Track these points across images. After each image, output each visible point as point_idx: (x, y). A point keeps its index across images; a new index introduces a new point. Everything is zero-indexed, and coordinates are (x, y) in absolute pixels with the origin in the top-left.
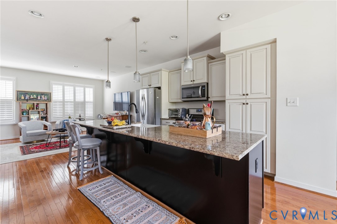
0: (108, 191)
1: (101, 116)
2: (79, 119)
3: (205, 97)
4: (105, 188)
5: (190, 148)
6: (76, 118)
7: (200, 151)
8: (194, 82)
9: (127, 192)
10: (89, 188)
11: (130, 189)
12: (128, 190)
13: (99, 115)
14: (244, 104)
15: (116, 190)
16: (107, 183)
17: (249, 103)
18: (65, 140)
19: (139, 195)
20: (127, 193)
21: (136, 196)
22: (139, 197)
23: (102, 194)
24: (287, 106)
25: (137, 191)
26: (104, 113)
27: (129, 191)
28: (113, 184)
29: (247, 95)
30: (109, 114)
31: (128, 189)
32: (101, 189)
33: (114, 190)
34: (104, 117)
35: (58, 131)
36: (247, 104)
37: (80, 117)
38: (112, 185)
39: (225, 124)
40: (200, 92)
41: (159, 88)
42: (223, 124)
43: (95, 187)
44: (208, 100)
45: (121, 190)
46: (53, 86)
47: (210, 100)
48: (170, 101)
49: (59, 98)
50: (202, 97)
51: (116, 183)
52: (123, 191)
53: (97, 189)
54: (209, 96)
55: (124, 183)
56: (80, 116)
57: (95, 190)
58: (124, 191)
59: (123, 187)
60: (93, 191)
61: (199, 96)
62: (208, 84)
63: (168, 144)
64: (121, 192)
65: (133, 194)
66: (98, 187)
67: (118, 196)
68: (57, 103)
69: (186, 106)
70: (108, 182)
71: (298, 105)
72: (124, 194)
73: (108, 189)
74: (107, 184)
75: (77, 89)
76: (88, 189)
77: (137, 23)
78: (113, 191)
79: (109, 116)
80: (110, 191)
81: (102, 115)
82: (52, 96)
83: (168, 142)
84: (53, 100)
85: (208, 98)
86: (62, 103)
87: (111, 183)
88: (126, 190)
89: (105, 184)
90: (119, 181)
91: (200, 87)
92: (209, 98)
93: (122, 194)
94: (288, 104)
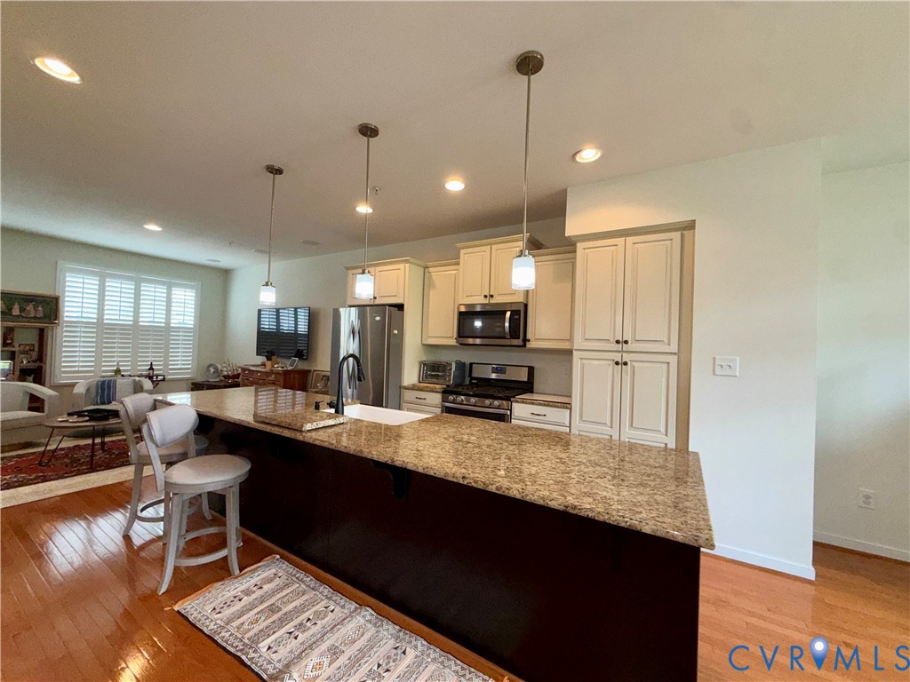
0: (273, 609)
1: (216, 369)
2: (146, 377)
3: (519, 338)
4: (262, 600)
5: (566, 507)
6: (139, 373)
7: (596, 518)
8: (493, 301)
9: (332, 608)
10: (212, 606)
11: (338, 597)
12: (335, 601)
13: (210, 365)
14: (617, 363)
15: (297, 603)
16: (265, 583)
17: (629, 363)
18: (107, 439)
19: (368, 618)
20: (332, 611)
21: (362, 621)
22: (370, 621)
23: (257, 621)
24: (714, 374)
25: (361, 604)
26: (226, 360)
27: (338, 604)
28: (287, 586)
29: (626, 342)
30: (243, 366)
31: (334, 598)
32: (252, 606)
33: (293, 605)
34: (226, 373)
35: (87, 418)
36: (625, 364)
37: (151, 372)
38: (281, 589)
39: (571, 409)
40: (507, 324)
41: (400, 307)
42: (567, 408)
43: (232, 599)
44: (524, 345)
45: (313, 603)
46: (65, 277)
47: (529, 345)
48: (424, 343)
49: (84, 315)
50: (512, 337)
51: (295, 579)
52: (320, 607)
53: (238, 606)
54: (528, 337)
55: (317, 578)
56: (151, 369)
57: (233, 609)
58: (323, 604)
59: (317, 593)
60: (227, 612)
61: (502, 335)
62: (526, 306)
63: (494, 491)
64: (314, 609)
65: (350, 616)
66: (240, 600)
67: (308, 624)
68: (79, 329)
69: (467, 357)
70: (270, 580)
71: (738, 374)
72: (325, 616)
73: (273, 604)
74: (266, 587)
75: (147, 289)
76: (209, 608)
77: (370, 139)
78: (290, 607)
79: (244, 370)
80: (280, 609)
81: (220, 367)
82: (64, 307)
83: (494, 486)
84: (65, 319)
85: (525, 340)
86: (94, 328)
87: (277, 581)
88: (326, 601)
89: (261, 588)
90: (301, 575)
91: (508, 314)
92: (529, 341)
93: (318, 615)
94: (718, 371)
